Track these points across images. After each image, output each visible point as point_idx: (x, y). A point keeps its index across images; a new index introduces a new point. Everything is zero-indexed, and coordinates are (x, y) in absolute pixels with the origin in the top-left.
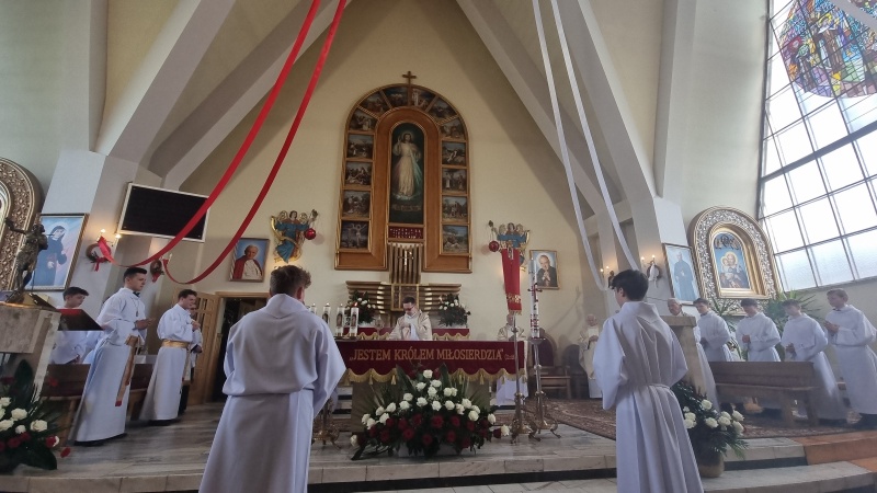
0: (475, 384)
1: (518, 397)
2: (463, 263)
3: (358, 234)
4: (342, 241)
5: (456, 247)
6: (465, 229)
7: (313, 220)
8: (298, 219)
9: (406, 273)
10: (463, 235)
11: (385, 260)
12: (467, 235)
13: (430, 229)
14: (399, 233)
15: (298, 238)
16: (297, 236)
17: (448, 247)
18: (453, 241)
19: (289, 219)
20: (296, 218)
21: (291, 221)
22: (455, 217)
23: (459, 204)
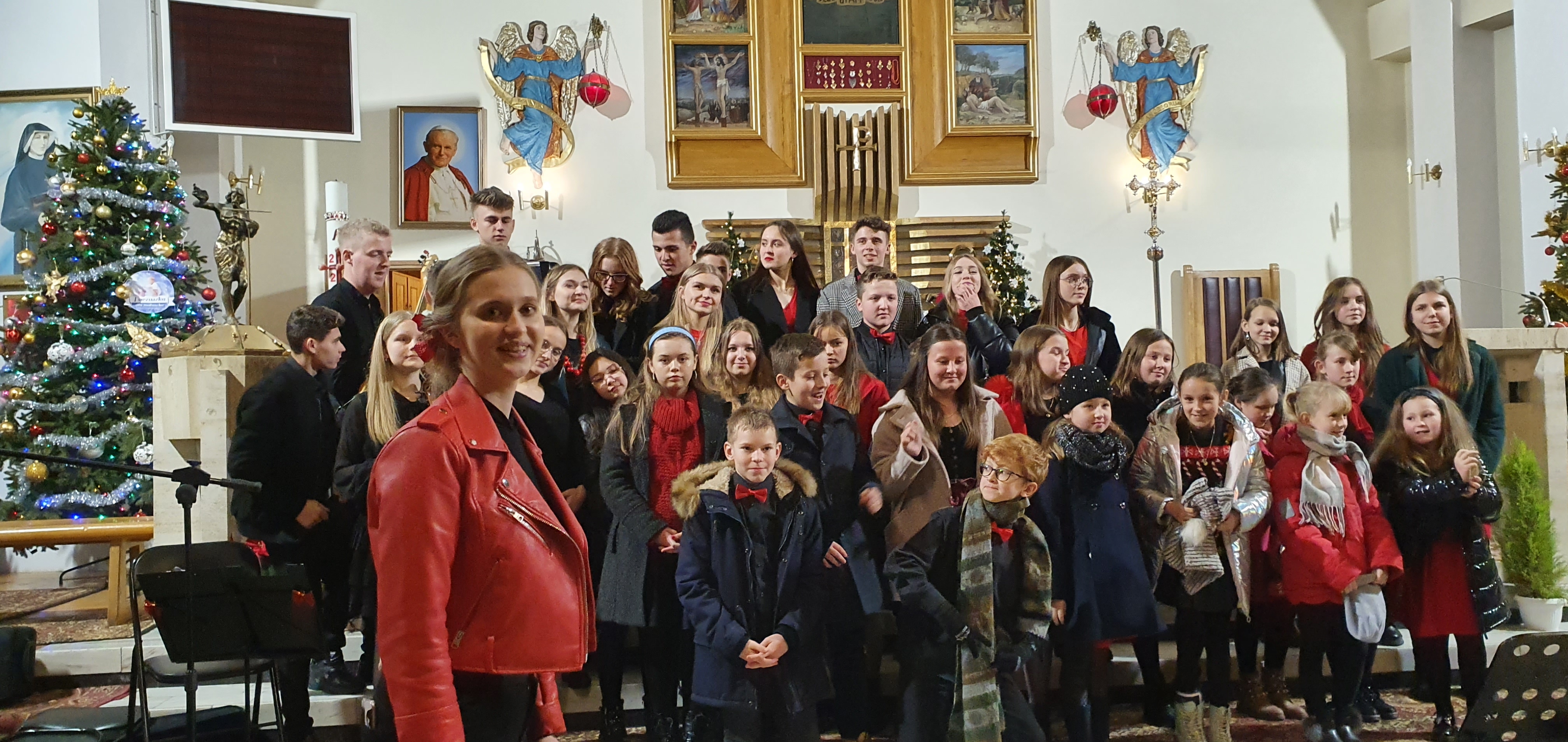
2: (1012, 156)
3: (722, 82)
4: (677, 106)
5: (994, 108)
6: (1019, 51)
7: (595, 44)
8: (551, 43)
9: (857, 192)
10: (1012, 72)
11: (800, 154)
12: (1026, 69)
13: (917, 59)
14: (832, 76)
15: (560, 101)
16: (556, 94)
17: (970, 109)
18: (984, 91)
19: (529, 45)
20: (544, 41)
21: (536, 53)
22: (990, 18)
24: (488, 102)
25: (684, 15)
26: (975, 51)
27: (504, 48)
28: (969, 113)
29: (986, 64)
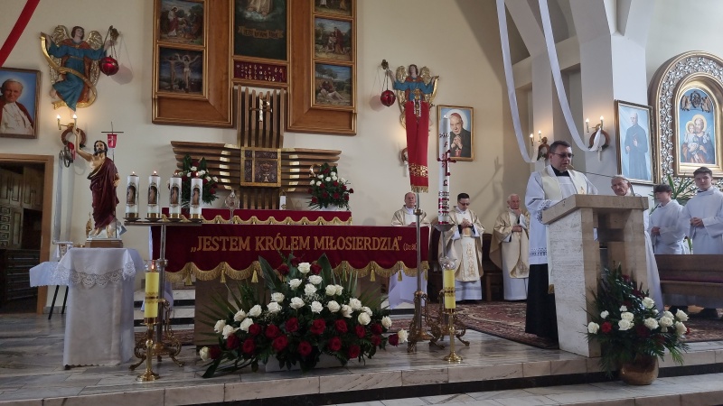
0: (364, 281)
1: (418, 298)
2: (343, 121)
3: (186, 69)
4: (160, 80)
5: (334, 97)
6: (348, 71)
7: (112, 43)
8: (87, 40)
9: (261, 133)
10: (344, 80)
11: (230, 111)
12: (351, 79)
13: (296, 69)
14: (250, 73)
15: (89, 72)
16: (87, 67)
17: (323, 96)
18: (330, 88)
19: (72, 39)
20: (82, 38)
21: (75, 43)
22: (334, 52)
23: (339, 32)
24: (44, 69)
25: (167, 33)
26: (325, 68)
27: (56, 39)
28: (322, 98)
29: (331, 75)
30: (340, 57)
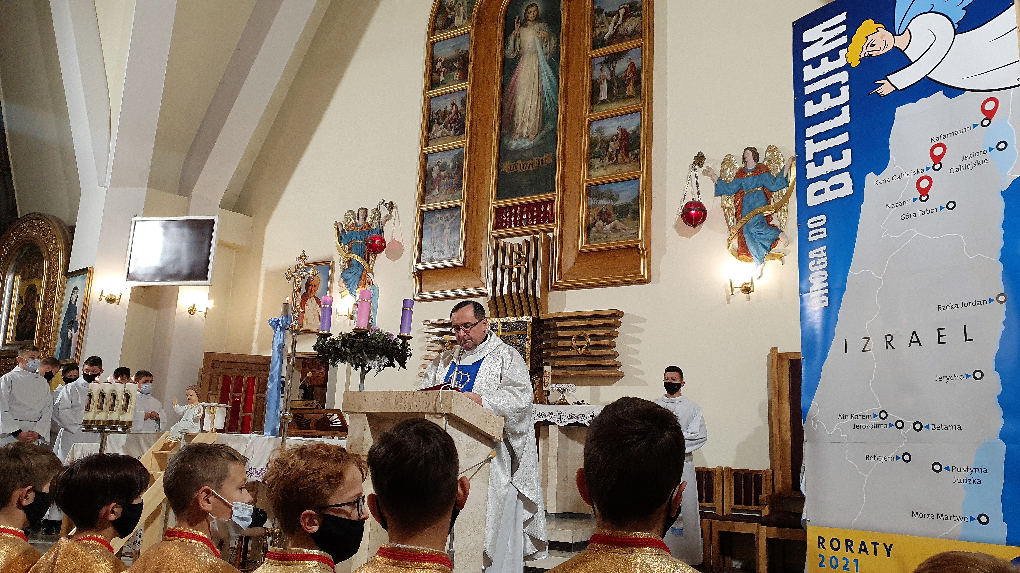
2: (626, 263)
3: (446, 231)
4: (421, 250)
5: (615, 229)
7: (388, 218)
8: (368, 220)
9: (515, 298)
10: (629, 201)
12: (638, 197)
13: (566, 201)
14: (512, 219)
17: (598, 231)
18: (608, 217)
19: (356, 223)
20: (365, 218)
21: (359, 226)
22: (615, 163)
23: (624, 132)
25: (430, 193)
26: (603, 189)
28: (597, 234)
29: (611, 198)
30: (624, 168)
